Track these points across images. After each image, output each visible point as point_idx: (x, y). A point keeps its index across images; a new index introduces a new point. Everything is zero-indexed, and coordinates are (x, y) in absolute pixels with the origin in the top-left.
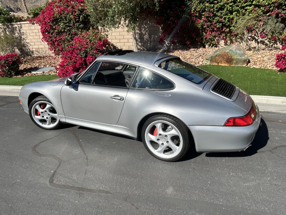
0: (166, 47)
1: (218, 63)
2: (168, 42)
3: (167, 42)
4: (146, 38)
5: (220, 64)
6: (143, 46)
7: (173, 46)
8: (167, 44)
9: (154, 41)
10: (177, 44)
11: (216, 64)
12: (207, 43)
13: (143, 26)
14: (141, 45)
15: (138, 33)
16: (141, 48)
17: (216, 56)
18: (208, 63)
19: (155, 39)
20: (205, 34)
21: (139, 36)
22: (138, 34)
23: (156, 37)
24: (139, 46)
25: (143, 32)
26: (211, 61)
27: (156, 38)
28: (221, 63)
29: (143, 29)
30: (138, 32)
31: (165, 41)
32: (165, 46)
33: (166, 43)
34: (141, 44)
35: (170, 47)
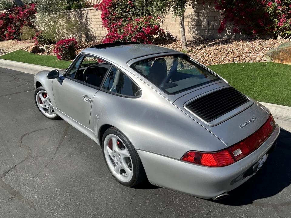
0: (226, 36)
1: (282, 61)
2: (229, 30)
3: (228, 30)
4: (203, 25)
5: (284, 63)
6: (200, 34)
7: (236, 35)
8: (228, 33)
9: (213, 29)
10: (241, 34)
11: (279, 62)
12: (280, 33)
13: (202, 11)
14: (198, 33)
15: (195, 20)
16: (198, 37)
17: (280, 51)
18: (269, 60)
19: (214, 27)
20: (277, 21)
21: (196, 23)
22: (195, 21)
23: (216, 24)
24: (196, 34)
25: (201, 18)
26: (272, 57)
27: (215, 25)
28: (286, 61)
29: (202, 15)
30: (195, 18)
31: (226, 29)
32: (225, 35)
33: (227, 32)
34: (198, 32)
35: (232, 36)
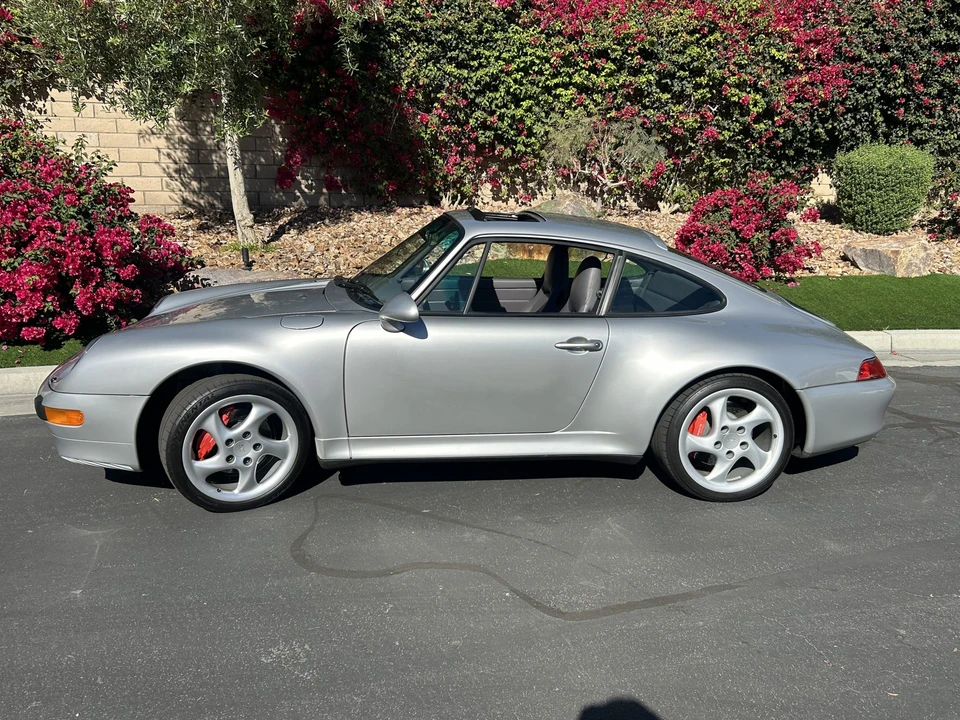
0: (301, 199)
2: (307, 180)
3: (303, 181)
4: (219, 164)
6: (208, 190)
7: (330, 195)
8: (306, 190)
9: (256, 177)
10: (343, 192)
12: (446, 190)
13: (208, 117)
14: (200, 189)
15: (184, 143)
16: (202, 202)
19: (258, 168)
20: (441, 161)
21: (190, 154)
22: (186, 147)
23: (263, 160)
24: (194, 192)
25: (205, 139)
27: (261, 164)
29: (208, 129)
30: (184, 136)
31: (299, 178)
32: (298, 194)
33: (303, 187)
34: (200, 183)
35: (319, 199)
